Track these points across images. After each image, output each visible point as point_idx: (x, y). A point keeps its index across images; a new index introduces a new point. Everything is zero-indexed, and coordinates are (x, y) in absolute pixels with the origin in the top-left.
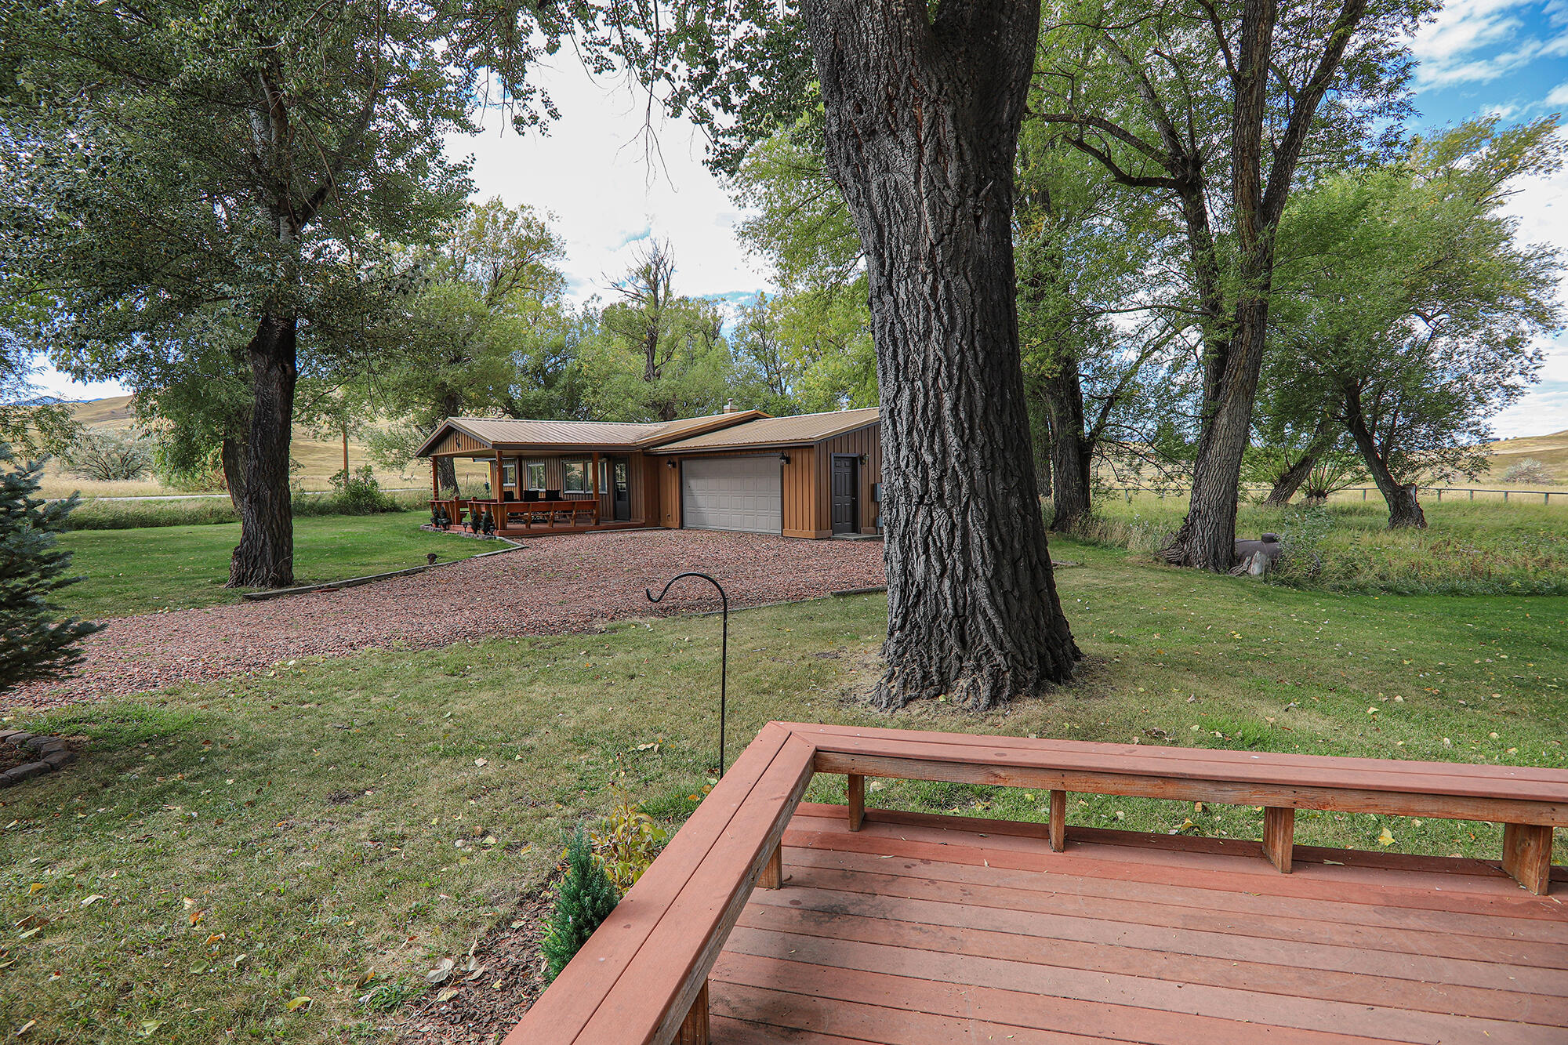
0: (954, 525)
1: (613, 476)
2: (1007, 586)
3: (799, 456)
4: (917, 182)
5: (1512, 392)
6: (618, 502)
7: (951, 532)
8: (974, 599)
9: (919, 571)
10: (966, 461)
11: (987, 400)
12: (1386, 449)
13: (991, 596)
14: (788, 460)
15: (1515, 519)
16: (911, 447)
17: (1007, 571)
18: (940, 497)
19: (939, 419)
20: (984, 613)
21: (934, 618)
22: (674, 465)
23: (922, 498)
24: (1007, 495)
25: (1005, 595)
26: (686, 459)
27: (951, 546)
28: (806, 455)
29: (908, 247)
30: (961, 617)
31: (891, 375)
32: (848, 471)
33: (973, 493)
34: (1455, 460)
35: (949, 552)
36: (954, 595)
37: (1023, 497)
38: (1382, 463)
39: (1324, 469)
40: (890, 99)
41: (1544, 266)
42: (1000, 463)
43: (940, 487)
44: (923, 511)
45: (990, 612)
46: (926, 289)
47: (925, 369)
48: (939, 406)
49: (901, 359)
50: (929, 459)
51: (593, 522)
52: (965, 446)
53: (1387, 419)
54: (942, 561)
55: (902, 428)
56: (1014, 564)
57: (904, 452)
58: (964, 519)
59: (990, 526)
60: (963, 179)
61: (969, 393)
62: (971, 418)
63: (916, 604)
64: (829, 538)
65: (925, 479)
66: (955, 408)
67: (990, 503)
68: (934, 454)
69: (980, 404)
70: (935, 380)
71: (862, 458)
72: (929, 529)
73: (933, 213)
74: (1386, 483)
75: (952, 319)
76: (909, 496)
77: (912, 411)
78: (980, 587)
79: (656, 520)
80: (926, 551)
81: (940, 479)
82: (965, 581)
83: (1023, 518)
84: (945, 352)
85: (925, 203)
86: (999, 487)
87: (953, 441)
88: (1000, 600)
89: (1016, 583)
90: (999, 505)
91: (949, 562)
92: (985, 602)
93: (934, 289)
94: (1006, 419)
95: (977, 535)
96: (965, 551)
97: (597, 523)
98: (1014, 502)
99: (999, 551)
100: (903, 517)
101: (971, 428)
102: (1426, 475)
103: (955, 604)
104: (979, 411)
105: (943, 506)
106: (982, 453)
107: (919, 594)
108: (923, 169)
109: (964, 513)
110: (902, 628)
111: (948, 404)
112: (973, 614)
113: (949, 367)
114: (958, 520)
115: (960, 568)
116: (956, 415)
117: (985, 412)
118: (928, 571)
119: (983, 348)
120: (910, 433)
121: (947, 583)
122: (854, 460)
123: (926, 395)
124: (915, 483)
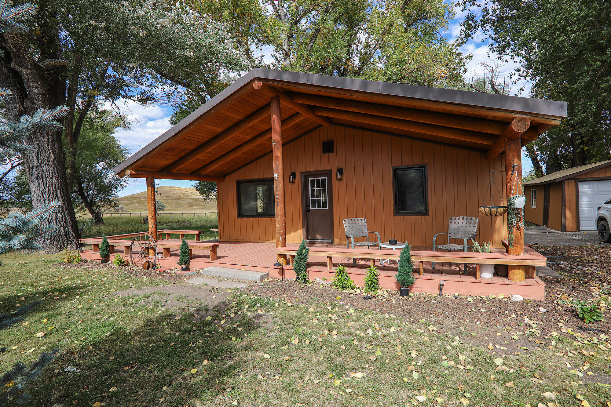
2: (74, 227)
4: (48, 145)
5: (123, 186)
7: (62, 218)
8: (68, 230)
15: (124, 220)
20: (71, 233)
21: (60, 235)
29: (46, 159)
30: (66, 234)
34: (111, 204)
35: (62, 221)
36: (64, 230)
38: (90, 206)
41: (126, 153)
46: (52, 168)
47: (52, 184)
48: (56, 192)
49: (45, 181)
54: (60, 223)
56: (74, 223)
60: (59, 147)
66: (60, 193)
72: (57, 218)
73: (53, 153)
74: (92, 212)
75: (58, 175)
78: (69, 228)
80: (56, 222)
82: (66, 227)
85: (51, 151)
91: (62, 224)
95: (68, 218)
108: (49, 143)
111: (58, 192)
112: (68, 233)
113: (58, 184)
115: (65, 224)
116: (61, 194)
121: (62, 228)
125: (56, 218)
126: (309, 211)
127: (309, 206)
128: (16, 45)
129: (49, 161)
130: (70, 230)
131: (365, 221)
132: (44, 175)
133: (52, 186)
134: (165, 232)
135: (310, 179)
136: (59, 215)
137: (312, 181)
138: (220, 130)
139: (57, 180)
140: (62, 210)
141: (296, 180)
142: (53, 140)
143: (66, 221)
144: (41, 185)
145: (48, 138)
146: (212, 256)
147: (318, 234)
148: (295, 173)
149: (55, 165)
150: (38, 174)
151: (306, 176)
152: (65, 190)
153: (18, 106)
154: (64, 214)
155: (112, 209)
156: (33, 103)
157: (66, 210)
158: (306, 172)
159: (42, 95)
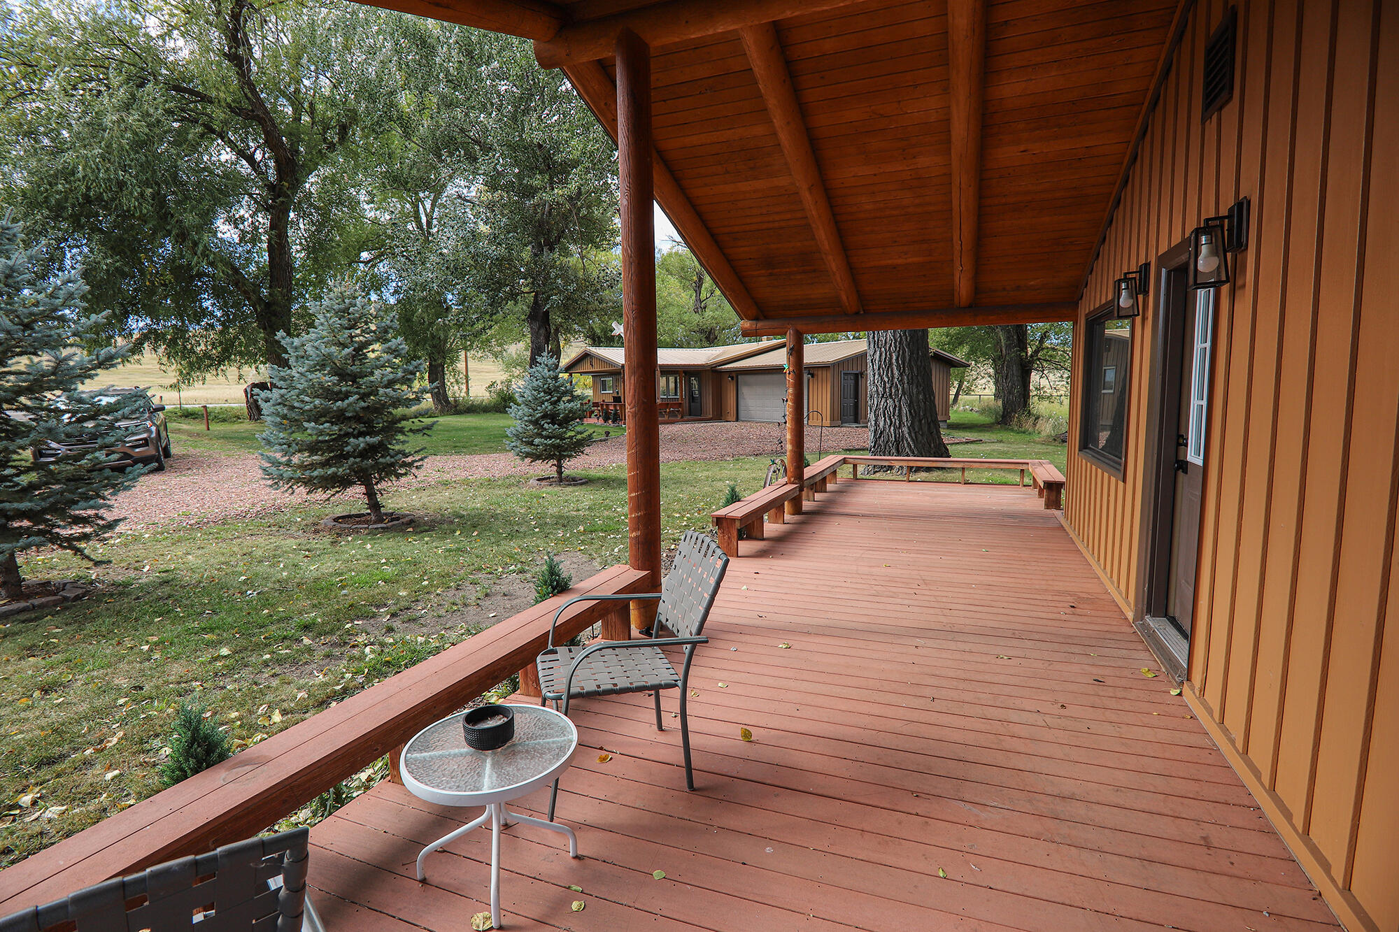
0: (896, 406)
1: (690, 385)
2: (917, 429)
3: (820, 373)
6: (692, 404)
7: (894, 409)
8: (903, 434)
9: (882, 424)
10: (901, 380)
11: (910, 356)
13: (910, 434)
14: (813, 376)
16: (879, 374)
17: (917, 424)
18: (891, 395)
19: (891, 364)
20: (907, 440)
21: (887, 442)
22: (732, 378)
23: (883, 395)
24: (918, 393)
25: (915, 433)
26: (741, 374)
27: (894, 414)
28: (824, 373)
30: (897, 441)
31: (872, 346)
32: (851, 382)
33: (904, 393)
35: (894, 416)
36: (895, 433)
37: (925, 395)
42: (915, 381)
43: (891, 390)
44: (883, 400)
45: (909, 439)
48: (891, 358)
49: (876, 339)
50: (886, 379)
51: (679, 417)
52: (901, 375)
54: (891, 420)
55: (876, 367)
56: (920, 421)
57: (876, 377)
58: (900, 403)
59: (910, 406)
61: (903, 353)
62: (903, 363)
63: (880, 437)
64: (839, 426)
65: (885, 388)
66: (897, 360)
67: (911, 397)
68: (888, 378)
69: (908, 358)
70: (890, 348)
71: (862, 374)
72: (886, 407)
76: (878, 394)
77: (880, 361)
78: (905, 430)
79: (719, 416)
80: (884, 416)
81: (891, 387)
82: (899, 428)
83: (925, 403)
84: (894, 336)
86: (915, 391)
87: (896, 372)
88: (913, 435)
89: (921, 428)
90: (914, 398)
91: (893, 420)
92: (907, 436)
94: (919, 363)
95: (905, 410)
96: (900, 416)
97: (682, 417)
98: (921, 397)
99: (913, 415)
100: (876, 403)
101: (904, 367)
103: (895, 436)
104: (907, 360)
105: (891, 398)
106: (908, 377)
107: (881, 433)
109: (900, 401)
110: (874, 447)
111: (894, 358)
112: (903, 440)
113: (895, 343)
114: (897, 404)
115: (898, 422)
116: (898, 362)
117: (910, 360)
118: (885, 424)
119: (910, 335)
120: (879, 369)
121: (892, 428)
122: (856, 375)
123: (886, 354)
124: (880, 389)
126: (1183, 466)
127: (1186, 443)
141: (1150, 300)
148: (1149, 266)
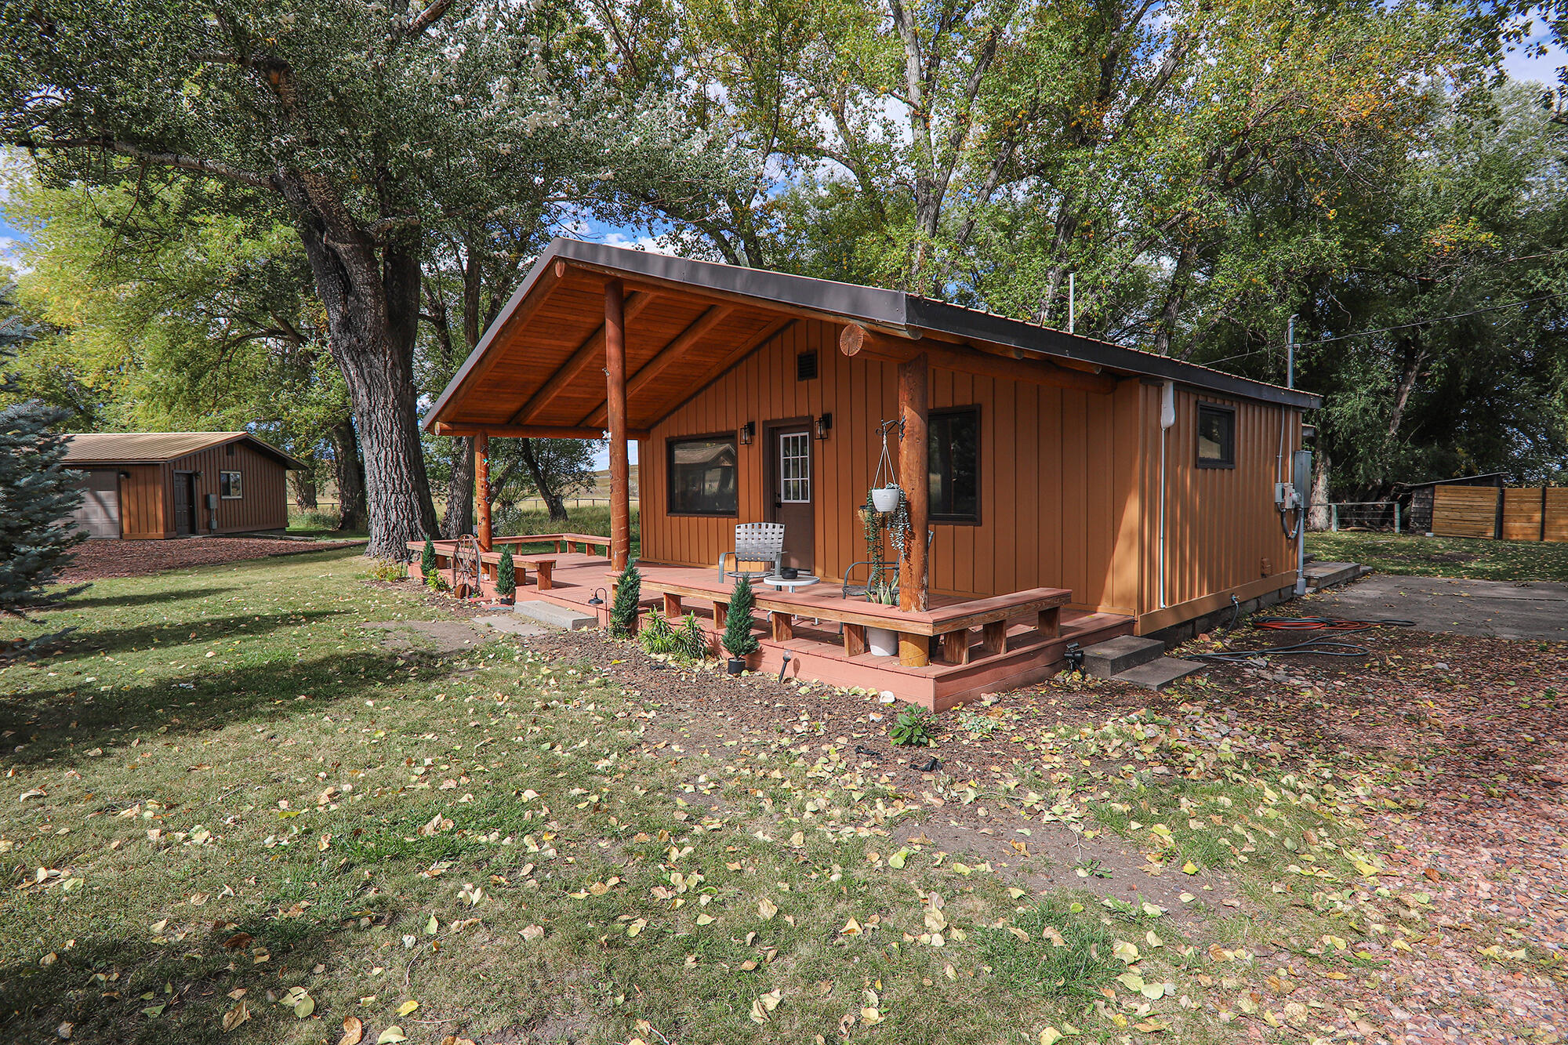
3: (140, 472)
7: (406, 504)
12: (545, 472)
14: (127, 475)
29: (383, 398)
32: (183, 485)
34: (581, 480)
38: (543, 482)
39: (512, 486)
40: (374, 342)
46: (391, 415)
47: (392, 443)
48: (398, 457)
53: (545, 454)
60: (402, 376)
64: (176, 538)
71: (196, 474)
74: (546, 494)
93: (394, 414)
102: (566, 490)
111: (401, 457)
122: (189, 476)
125: (396, 503)
126: (780, 505)
127: (780, 496)
128: (324, 205)
129: (386, 403)
130: (420, 527)
131: (782, 530)
132: (378, 427)
133: (391, 447)
134: (565, 539)
135: (782, 436)
136: (401, 498)
137: (787, 440)
138: (571, 345)
139: (400, 437)
140: (407, 491)
141: (756, 438)
142: (393, 364)
143: (412, 510)
144: (375, 444)
145: (386, 362)
146: (541, 581)
147: (797, 558)
148: (753, 423)
149: (395, 409)
150: (370, 426)
151: (773, 431)
152: (412, 454)
153: (341, 308)
154: (410, 496)
155: (583, 489)
156: (359, 300)
157: (413, 490)
158: (772, 421)
159: (371, 284)
